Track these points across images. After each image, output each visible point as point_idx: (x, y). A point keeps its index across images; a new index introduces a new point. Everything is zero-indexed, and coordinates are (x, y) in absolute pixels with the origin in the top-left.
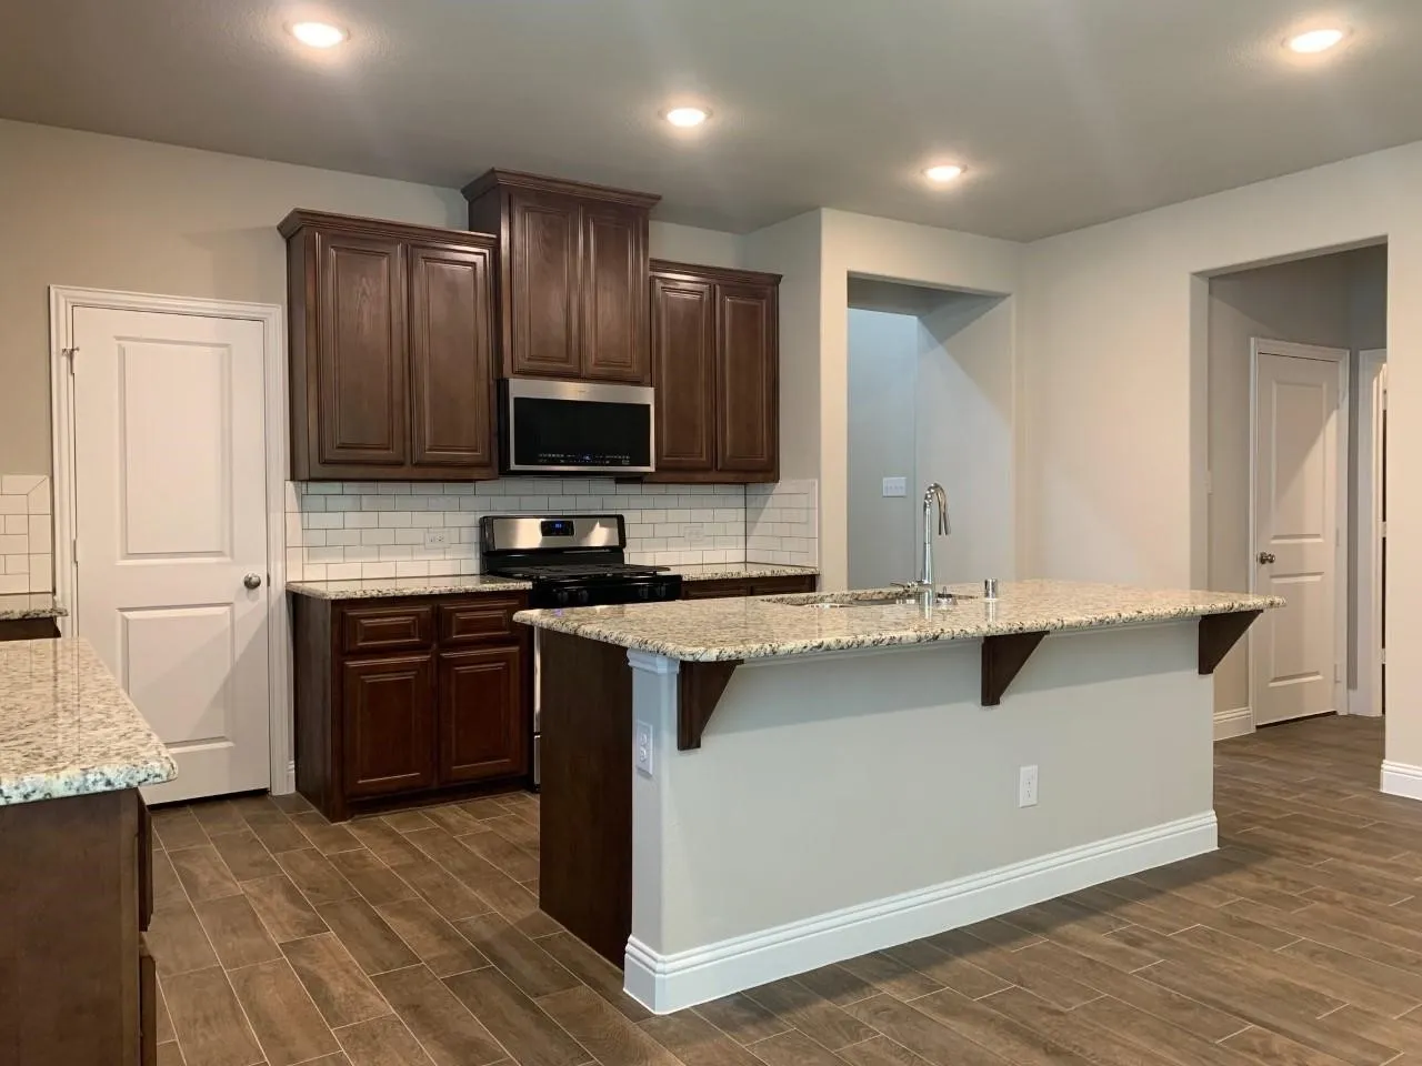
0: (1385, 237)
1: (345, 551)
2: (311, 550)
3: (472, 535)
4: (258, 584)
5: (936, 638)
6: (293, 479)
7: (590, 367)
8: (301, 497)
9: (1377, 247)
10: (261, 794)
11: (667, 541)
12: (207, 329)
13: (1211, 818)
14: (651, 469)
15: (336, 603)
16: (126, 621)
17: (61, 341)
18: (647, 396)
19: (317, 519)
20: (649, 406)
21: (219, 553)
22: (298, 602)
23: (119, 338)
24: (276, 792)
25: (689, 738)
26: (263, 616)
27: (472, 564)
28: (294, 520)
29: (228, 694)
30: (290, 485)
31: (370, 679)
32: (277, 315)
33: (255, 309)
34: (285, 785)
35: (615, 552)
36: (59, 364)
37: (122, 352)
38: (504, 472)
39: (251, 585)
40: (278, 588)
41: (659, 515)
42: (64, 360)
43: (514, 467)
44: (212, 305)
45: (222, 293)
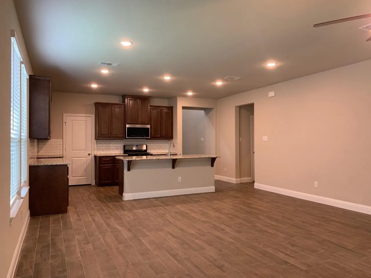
0: (254, 103)
1: (103, 150)
2: (98, 150)
3: (122, 148)
4: (90, 154)
5: (158, 159)
6: (95, 139)
7: (139, 122)
8: (96, 142)
9: (252, 104)
10: (90, 185)
11: (155, 149)
12: (84, 118)
13: (214, 187)
14: (149, 138)
15: (99, 157)
16: (72, 159)
17: (64, 121)
18: (149, 126)
19: (98, 145)
20: (149, 128)
21: (85, 150)
22: (95, 157)
23: (72, 120)
24: (92, 185)
25: (129, 170)
26: (91, 159)
27: (122, 152)
28: (96, 145)
29: (86, 170)
30: (95, 140)
31: (104, 167)
32: (93, 116)
33: (91, 115)
34: (93, 183)
35: (146, 151)
36: (64, 124)
37: (72, 122)
38: (126, 138)
39: (89, 154)
40: (93, 155)
41: (154, 145)
42: (65, 124)
43: (127, 137)
44: (84, 115)
45: (86, 113)
